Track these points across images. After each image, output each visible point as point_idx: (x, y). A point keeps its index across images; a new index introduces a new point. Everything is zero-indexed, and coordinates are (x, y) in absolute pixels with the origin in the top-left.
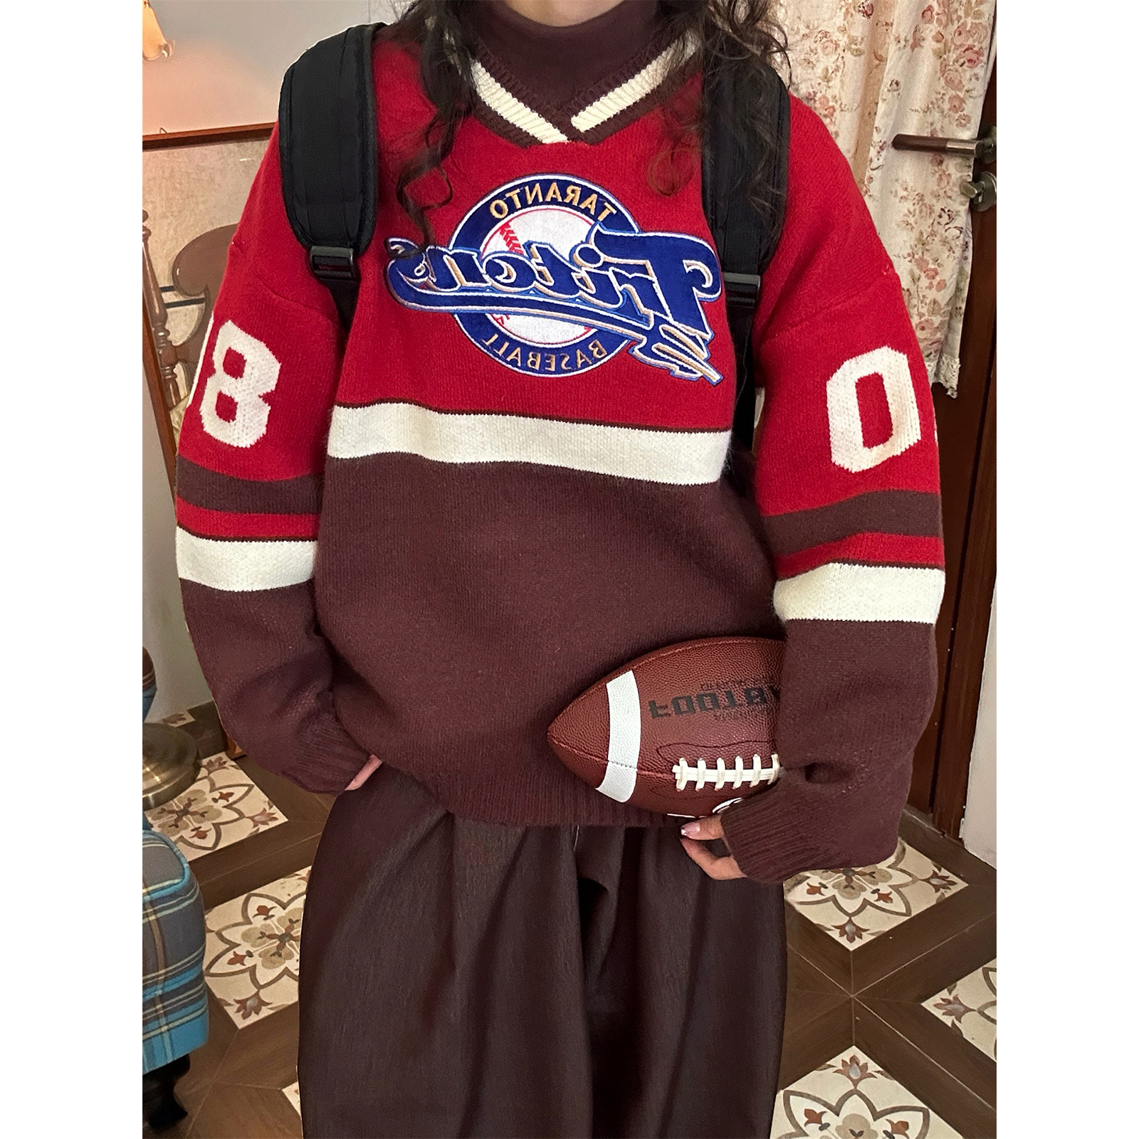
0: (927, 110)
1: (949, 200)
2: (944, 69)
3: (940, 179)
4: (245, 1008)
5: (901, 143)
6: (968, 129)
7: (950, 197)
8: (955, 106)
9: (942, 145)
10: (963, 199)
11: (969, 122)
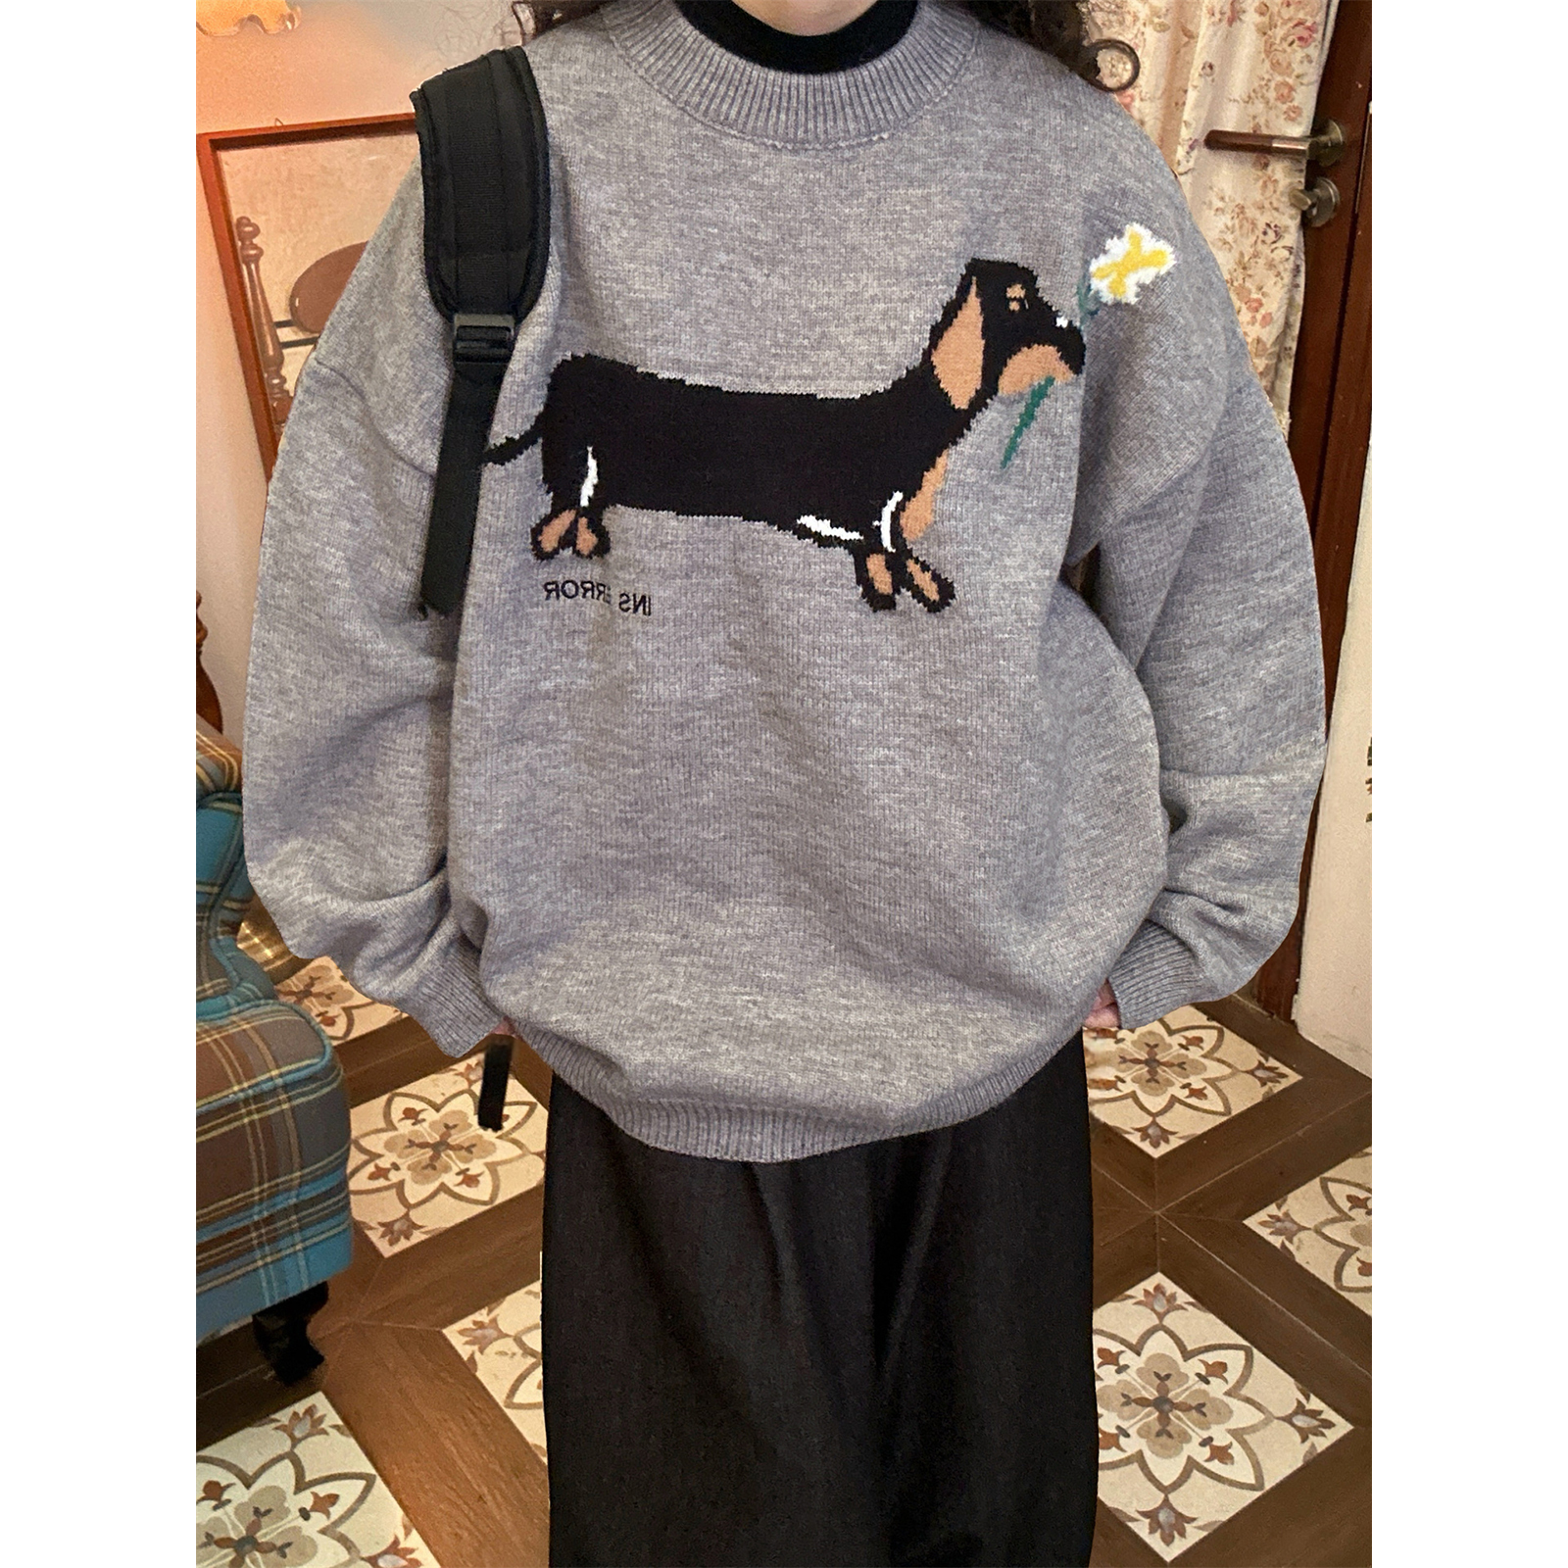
0: (1249, 100)
1: (1276, 214)
2: (1269, 48)
3: (1265, 186)
4: (392, 1233)
5: (1217, 141)
6: (1300, 124)
7: (1276, 209)
8: (1282, 95)
9: (1267, 145)
10: (1293, 211)
11: (1300, 115)
